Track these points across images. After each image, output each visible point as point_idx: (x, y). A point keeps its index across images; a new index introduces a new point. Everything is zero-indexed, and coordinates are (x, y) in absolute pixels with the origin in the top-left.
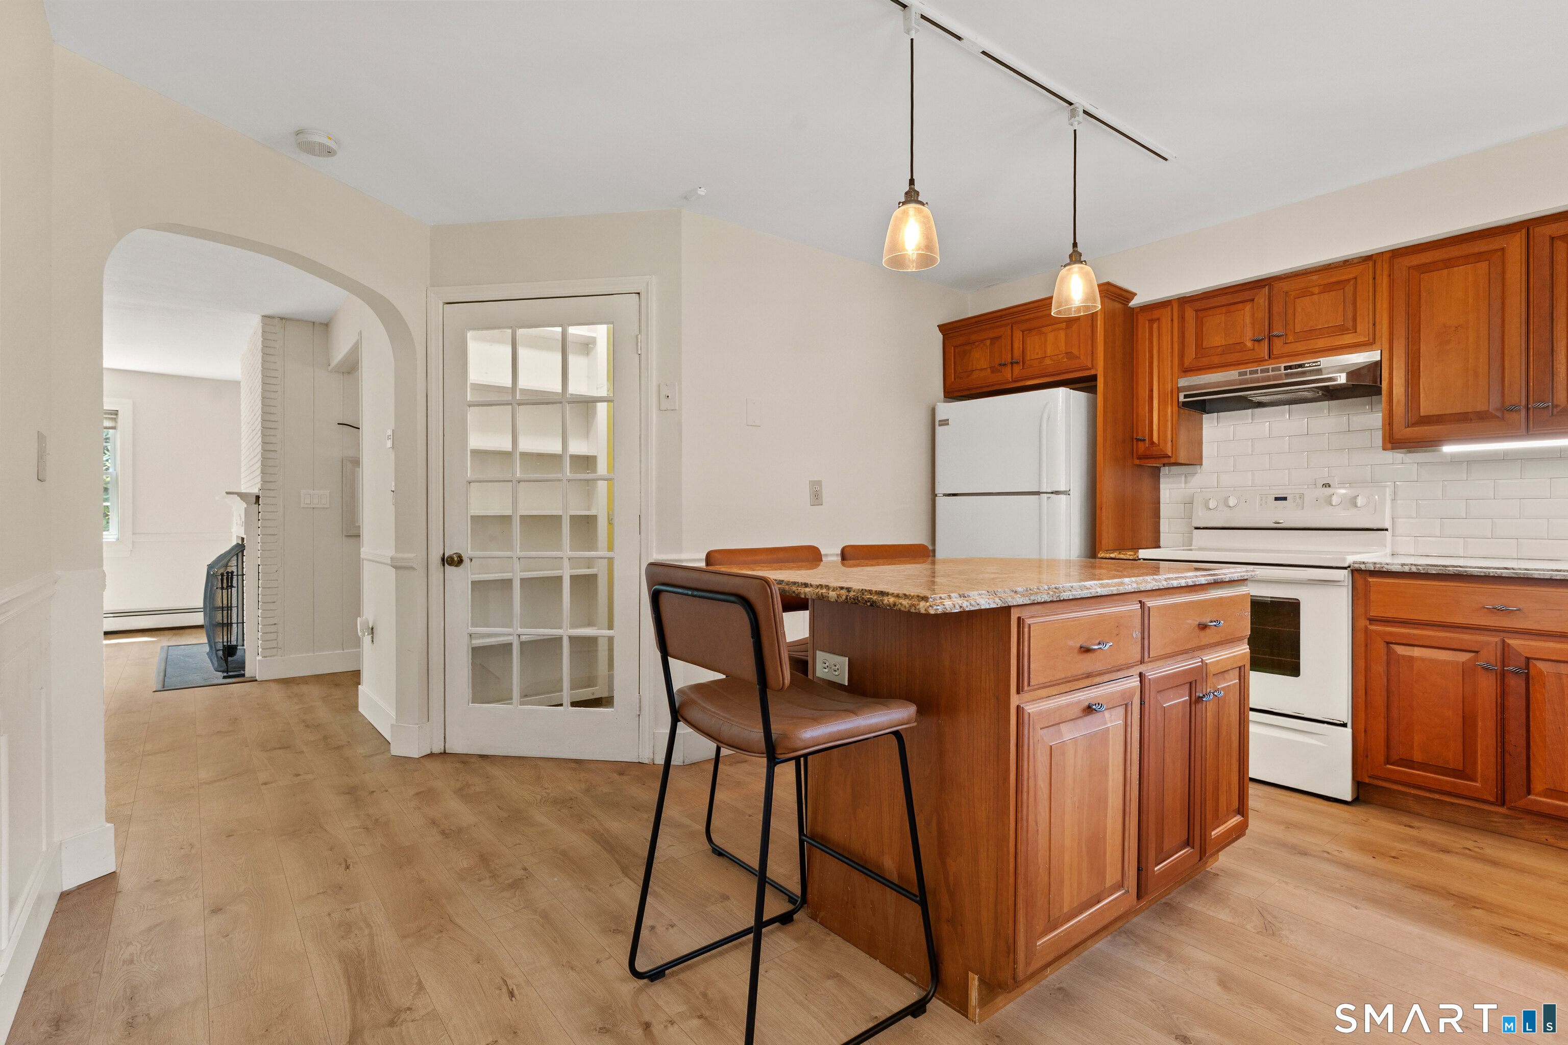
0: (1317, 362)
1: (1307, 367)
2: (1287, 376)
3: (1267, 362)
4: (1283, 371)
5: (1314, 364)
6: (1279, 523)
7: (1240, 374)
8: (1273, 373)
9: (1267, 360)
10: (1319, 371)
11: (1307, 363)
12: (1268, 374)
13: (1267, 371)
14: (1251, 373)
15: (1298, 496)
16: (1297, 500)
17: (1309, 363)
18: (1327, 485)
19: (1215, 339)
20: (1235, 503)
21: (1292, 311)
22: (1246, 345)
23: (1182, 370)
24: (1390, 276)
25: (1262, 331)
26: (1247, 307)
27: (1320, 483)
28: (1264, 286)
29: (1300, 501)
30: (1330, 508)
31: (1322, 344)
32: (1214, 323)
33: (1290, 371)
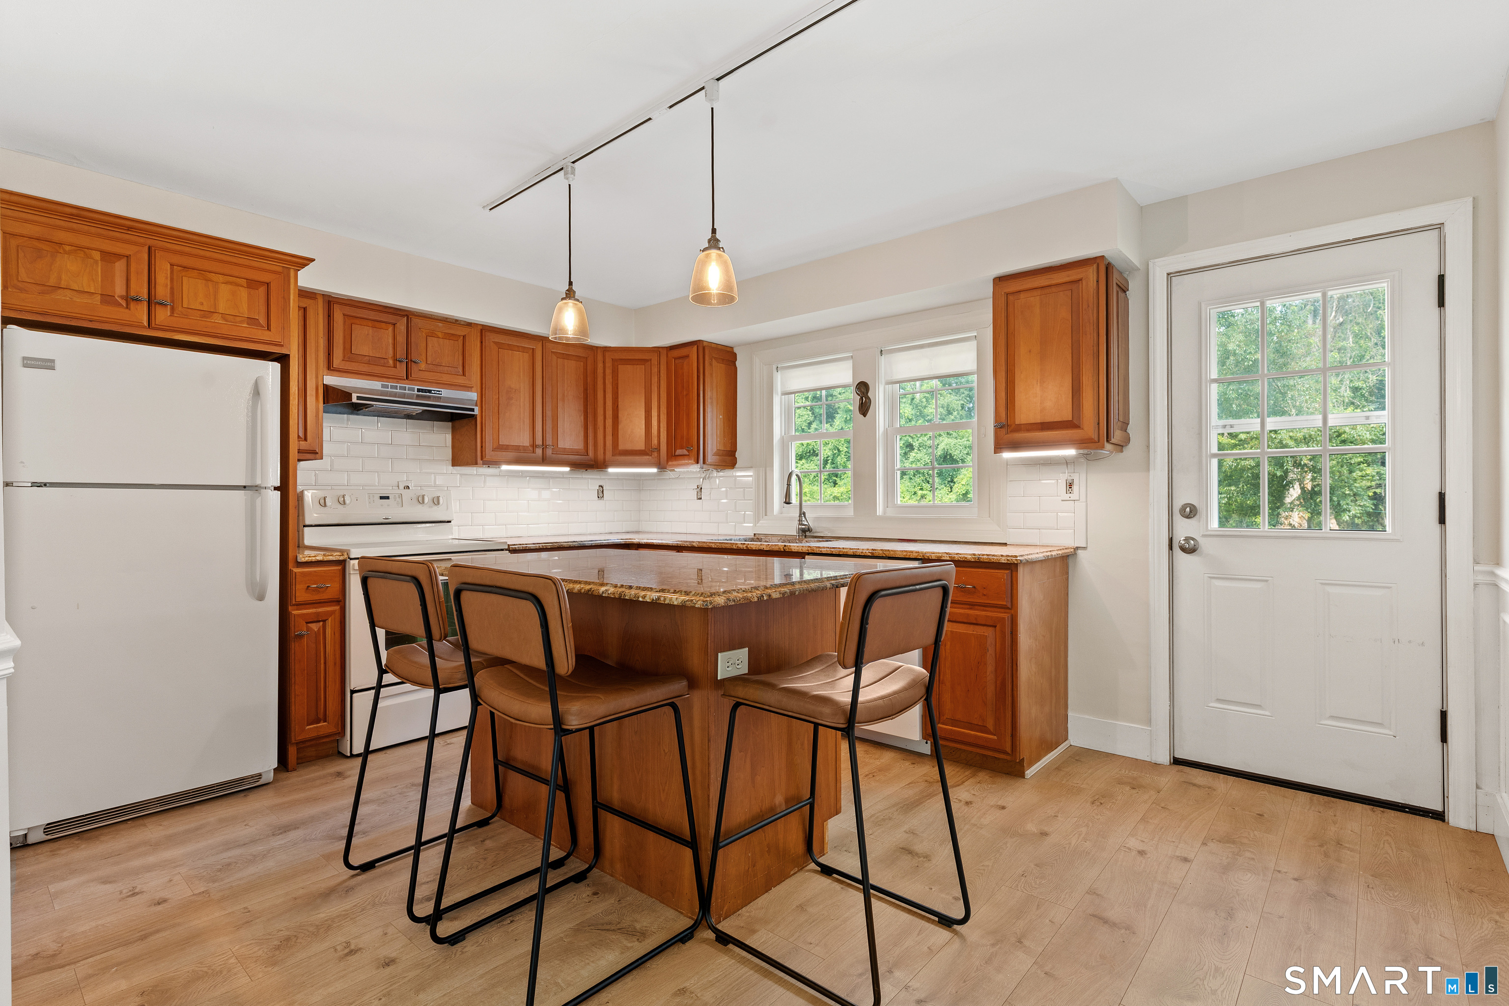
0: (439, 391)
1: (433, 393)
2: (418, 397)
3: (404, 382)
4: (416, 392)
5: (438, 393)
6: (387, 519)
7: (383, 386)
8: (400, 391)
9: (405, 380)
10: (439, 399)
11: (434, 390)
12: (388, 390)
13: (404, 389)
14: (395, 388)
15: (397, 495)
16: (398, 499)
17: (435, 391)
18: (408, 487)
19: (363, 348)
20: (347, 502)
21: (425, 344)
22: (388, 362)
23: (329, 368)
24: (481, 342)
25: (401, 353)
26: (391, 329)
27: (401, 487)
28: (403, 316)
29: (400, 500)
30: (420, 506)
31: (446, 378)
32: (362, 333)
33: (421, 393)
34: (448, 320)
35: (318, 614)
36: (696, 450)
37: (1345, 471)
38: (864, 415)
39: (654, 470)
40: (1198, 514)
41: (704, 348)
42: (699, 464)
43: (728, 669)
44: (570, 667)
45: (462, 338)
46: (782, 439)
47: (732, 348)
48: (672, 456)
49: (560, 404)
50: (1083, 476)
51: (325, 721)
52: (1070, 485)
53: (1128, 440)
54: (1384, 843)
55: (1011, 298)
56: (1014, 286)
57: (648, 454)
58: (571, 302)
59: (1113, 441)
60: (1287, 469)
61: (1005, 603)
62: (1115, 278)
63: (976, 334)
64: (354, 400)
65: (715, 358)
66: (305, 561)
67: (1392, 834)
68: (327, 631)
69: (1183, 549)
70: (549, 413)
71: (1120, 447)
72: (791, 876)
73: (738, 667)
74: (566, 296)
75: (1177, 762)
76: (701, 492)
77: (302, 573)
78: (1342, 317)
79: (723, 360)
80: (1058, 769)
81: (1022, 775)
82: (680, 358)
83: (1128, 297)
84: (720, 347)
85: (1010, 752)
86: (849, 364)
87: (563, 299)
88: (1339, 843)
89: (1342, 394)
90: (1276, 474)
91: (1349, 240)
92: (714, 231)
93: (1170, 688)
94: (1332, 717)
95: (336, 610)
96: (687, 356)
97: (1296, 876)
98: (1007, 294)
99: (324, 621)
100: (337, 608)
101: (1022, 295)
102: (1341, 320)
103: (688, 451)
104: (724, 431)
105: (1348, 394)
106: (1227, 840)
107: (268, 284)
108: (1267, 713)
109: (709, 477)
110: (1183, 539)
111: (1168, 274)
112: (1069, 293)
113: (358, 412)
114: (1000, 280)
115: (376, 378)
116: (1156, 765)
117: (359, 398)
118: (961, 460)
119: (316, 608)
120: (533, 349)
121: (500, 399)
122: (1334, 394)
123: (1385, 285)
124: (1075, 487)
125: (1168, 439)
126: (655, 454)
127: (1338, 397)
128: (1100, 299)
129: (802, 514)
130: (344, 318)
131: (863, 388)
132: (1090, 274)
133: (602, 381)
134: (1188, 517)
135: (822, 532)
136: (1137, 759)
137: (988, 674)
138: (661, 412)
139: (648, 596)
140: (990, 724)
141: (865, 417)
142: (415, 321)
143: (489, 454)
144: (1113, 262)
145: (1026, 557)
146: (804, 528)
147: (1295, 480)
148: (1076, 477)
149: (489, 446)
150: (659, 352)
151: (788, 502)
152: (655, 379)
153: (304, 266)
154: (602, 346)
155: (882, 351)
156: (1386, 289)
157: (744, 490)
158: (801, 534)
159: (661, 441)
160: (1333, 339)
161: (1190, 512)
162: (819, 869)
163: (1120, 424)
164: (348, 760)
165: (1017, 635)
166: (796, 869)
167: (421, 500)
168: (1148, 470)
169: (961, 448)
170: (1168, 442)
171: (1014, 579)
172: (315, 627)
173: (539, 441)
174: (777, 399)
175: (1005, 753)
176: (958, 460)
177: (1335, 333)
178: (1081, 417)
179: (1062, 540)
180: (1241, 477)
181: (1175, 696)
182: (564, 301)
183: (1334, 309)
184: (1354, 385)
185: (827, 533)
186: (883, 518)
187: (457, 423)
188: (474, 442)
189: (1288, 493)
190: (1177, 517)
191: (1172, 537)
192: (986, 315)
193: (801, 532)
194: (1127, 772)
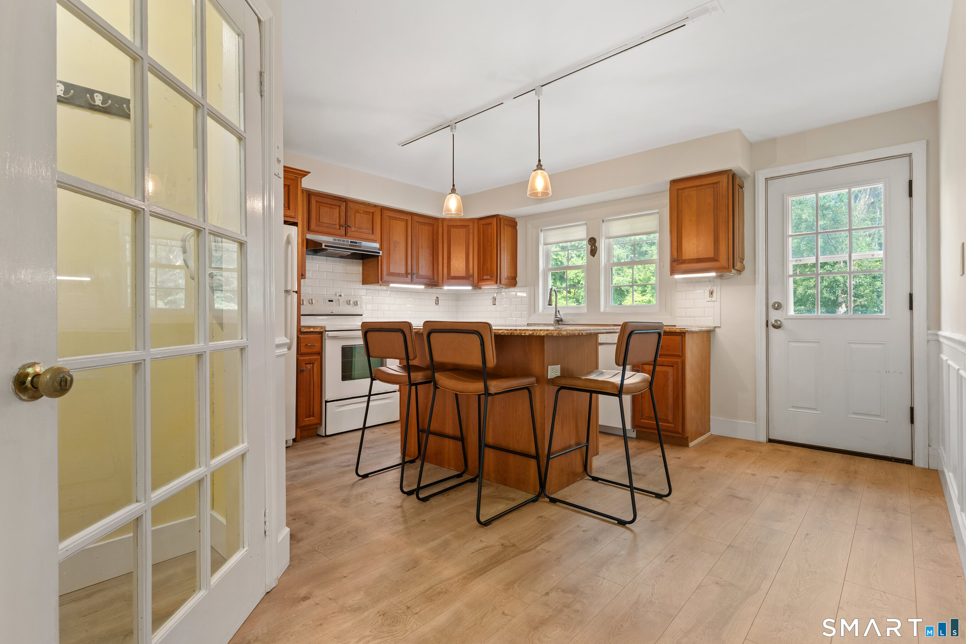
1: (358, 244)
2: (350, 245)
3: (344, 237)
4: (350, 243)
5: (360, 243)
6: (332, 312)
7: (334, 240)
8: (346, 243)
9: (344, 235)
10: (360, 247)
12: (344, 243)
13: (344, 241)
14: (340, 240)
15: (336, 300)
16: (337, 302)
17: (358, 242)
18: (341, 296)
19: (325, 219)
20: (314, 302)
21: (354, 217)
22: (336, 226)
23: (309, 230)
24: (381, 216)
25: (343, 222)
26: (338, 209)
27: (338, 295)
28: (344, 201)
29: (338, 302)
30: (348, 306)
31: (364, 236)
32: (325, 210)
33: (352, 244)
34: (365, 204)
35: (310, 359)
36: (496, 276)
37: (875, 296)
38: (593, 256)
39: (470, 288)
40: (782, 307)
41: (500, 219)
42: (497, 284)
43: (553, 374)
44: (495, 363)
45: (372, 214)
46: (544, 270)
47: (515, 219)
48: (481, 280)
49: (420, 250)
50: (719, 288)
51: (313, 417)
52: (712, 293)
53: (743, 268)
54: (879, 472)
55: (680, 192)
56: (681, 185)
57: (467, 279)
58: (453, 195)
59: (736, 268)
60: (838, 295)
61: (678, 354)
62: (737, 181)
63: (658, 211)
64: (323, 247)
65: (506, 225)
66: (305, 331)
67: (884, 470)
68: (314, 369)
69: (774, 326)
70: (415, 255)
71: (739, 272)
72: (577, 481)
73: (557, 373)
74: (451, 192)
75: (770, 441)
76: (495, 301)
77: (303, 337)
78: (873, 199)
79: (510, 225)
80: (706, 444)
81: (687, 445)
82: (486, 224)
83: (744, 191)
84: (508, 218)
85: (681, 432)
86: (584, 228)
87: (450, 194)
88: (856, 472)
89: (872, 248)
90: (831, 298)
91: (862, 162)
92: (539, 161)
93: (767, 401)
94: (854, 413)
95: (318, 358)
96: (491, 224)
97: (832, 483)
98: (678, 190)
99: (313, 364)
100: (319, 357)
101: (686, 190)
102: (872, 200)
103: (491, 277)
104: (511, 265)
105: (877, 247)
106: (797, 470)
107: (289, 185)
108: (819, 413)
109: (500, 292)
110: (774, 321)
111: (766, 179)
112: (712, 189)
113: (317, 254)
114: (674, 182)
115: (331, 235)
116: (759, 443)
117: (326, 246)
118: (627, 290)
119: (309, 356)
120: (407, 219)
121: (391, 247)
122: (868, 248)
123: (882, 185)
124: (714, 294)
125: (766, 267)
126: (471, 279)
127: (870, 249)
128: (729, 192)
129: (557, 311)
130: (316, 203)
131: (592, 241)
132: (724, 179)
133: (442, 238)
134: (777, 309)
135: (568, 322)
136: (749, 440)
137: (669, 391)
138: (474, 255)
139: (527, 333)
140: (670, 418)
141: (594, 257)
142: (350, 204)
143: (385, 277)
144: (736, 173)
145: (690, 329)
146: (559, 319)
147: (843, 302)
148: (715, 289)
149: (385, 273)
150: (474, 221)
151: (550, 304)
152: (471, 237)
153: (305, 175)
154: (441, 218)
155: (603, 220)
156: (882, 187)
157: (521, 300)
158: (556, 323)
159: (474, 271)
160: (867, 213)
161: (778, 306)
162: (591, 479)
163: (739, 259)
164: (324, 438)
165: (685, 370)
166: (580, 478)
167: (348, 303)
168: (755, 284)
169: (627, 283)
170: (766, 269)
171: (683, 341)
172: (309, 366)
173: (409, 271)
174: (541, 248)
175: (678, 433)
176: (625, 290)
177: (869, 209)
178: (719, 255)
179: (706, 323)
180: (808, 300)
181: (769, 405)
182: (450, 195)
183: (868, 193)
184: (880, 241)
185: (571, 322)
186: (605, 313)
187: (366, 261)
188: (377, 271)
189: (838, 310)
190: (771, 309)
191: (768, 320)
192: (666, 201)
193: (556, 321)
194: (743, 445)
